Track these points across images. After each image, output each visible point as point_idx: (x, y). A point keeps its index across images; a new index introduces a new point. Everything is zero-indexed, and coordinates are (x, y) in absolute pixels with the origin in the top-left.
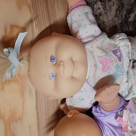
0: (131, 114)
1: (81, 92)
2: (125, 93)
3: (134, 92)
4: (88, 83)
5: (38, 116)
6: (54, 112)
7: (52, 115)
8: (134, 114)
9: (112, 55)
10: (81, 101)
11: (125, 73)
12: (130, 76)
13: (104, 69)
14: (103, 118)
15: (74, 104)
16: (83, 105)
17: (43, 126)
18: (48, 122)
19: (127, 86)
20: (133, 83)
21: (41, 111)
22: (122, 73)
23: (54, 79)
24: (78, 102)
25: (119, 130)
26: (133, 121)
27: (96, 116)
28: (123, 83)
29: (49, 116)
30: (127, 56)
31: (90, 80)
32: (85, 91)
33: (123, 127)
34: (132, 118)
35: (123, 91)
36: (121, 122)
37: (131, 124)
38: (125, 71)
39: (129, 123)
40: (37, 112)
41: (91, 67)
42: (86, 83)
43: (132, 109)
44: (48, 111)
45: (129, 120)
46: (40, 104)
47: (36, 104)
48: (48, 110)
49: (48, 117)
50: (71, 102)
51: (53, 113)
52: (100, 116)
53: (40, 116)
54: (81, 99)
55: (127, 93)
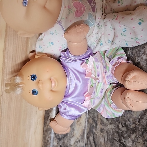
0: (96, 63)
1: (51, 34)
2: (94, 45)
3: (102, 42)
4: (60, 24)
5: (5, 60)
6: (22, 61)
7: (19, 64)
8: (99, 63)
9: (86, 3)
10: (51, 46)
11: (96, 24)
12: (101, 27)
13: (77, 14)
14: (69, 64)
15: (44, 50)
16: (52, 51)
17: (8, 72)
18: (14, 69)
19: (96, 38)
20: (103, 33)
21: (8, 55)
22: (93, 23)
23: (26, 6)
24: (48, 46)
25: (83, 76)
26: (97, 71)
27: (63, 62)
28: (93, 34)
29: (16, 64)
30: (101, 9)
31: (62, 21)
32: (56, 33)
33: (87, 73)
34: (96, 67)
35: (93, 43)
36: (85, 69)
37: (95, 73)
38: (97, 22)
39: (93, 71)
40: (4, 56)
41: (65, 7)
42: (58, 23)
43: (98, 59)
44: (16, 59)
45: (94, 68)
46: (8, 48)
47: (4, 47)
48: (16, 57)
49: (14, 64)
50: (41, 48)
51: (20, 61)
52: (67, 62)
53: (6, 60)
54: (50, 43)
55: (95, 45)
